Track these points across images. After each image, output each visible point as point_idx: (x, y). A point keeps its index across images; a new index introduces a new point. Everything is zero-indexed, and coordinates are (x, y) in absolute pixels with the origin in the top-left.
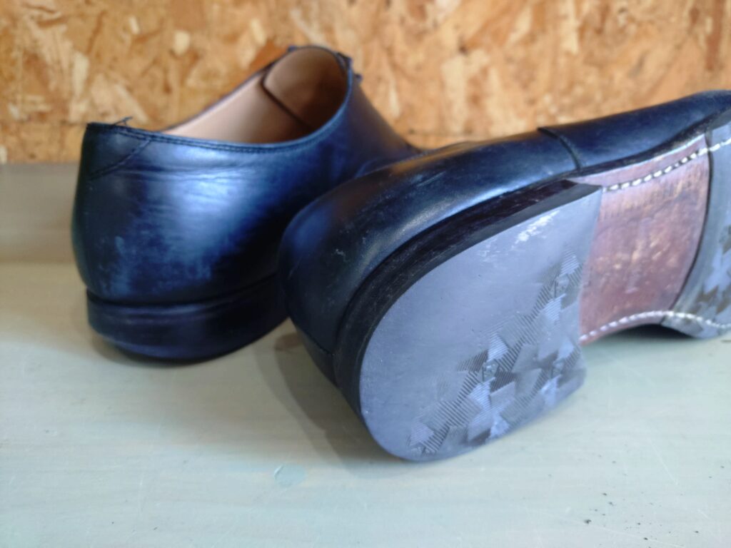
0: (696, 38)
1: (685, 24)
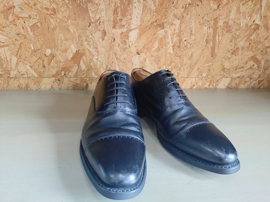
0: (208, 48)
1: (204, 44)
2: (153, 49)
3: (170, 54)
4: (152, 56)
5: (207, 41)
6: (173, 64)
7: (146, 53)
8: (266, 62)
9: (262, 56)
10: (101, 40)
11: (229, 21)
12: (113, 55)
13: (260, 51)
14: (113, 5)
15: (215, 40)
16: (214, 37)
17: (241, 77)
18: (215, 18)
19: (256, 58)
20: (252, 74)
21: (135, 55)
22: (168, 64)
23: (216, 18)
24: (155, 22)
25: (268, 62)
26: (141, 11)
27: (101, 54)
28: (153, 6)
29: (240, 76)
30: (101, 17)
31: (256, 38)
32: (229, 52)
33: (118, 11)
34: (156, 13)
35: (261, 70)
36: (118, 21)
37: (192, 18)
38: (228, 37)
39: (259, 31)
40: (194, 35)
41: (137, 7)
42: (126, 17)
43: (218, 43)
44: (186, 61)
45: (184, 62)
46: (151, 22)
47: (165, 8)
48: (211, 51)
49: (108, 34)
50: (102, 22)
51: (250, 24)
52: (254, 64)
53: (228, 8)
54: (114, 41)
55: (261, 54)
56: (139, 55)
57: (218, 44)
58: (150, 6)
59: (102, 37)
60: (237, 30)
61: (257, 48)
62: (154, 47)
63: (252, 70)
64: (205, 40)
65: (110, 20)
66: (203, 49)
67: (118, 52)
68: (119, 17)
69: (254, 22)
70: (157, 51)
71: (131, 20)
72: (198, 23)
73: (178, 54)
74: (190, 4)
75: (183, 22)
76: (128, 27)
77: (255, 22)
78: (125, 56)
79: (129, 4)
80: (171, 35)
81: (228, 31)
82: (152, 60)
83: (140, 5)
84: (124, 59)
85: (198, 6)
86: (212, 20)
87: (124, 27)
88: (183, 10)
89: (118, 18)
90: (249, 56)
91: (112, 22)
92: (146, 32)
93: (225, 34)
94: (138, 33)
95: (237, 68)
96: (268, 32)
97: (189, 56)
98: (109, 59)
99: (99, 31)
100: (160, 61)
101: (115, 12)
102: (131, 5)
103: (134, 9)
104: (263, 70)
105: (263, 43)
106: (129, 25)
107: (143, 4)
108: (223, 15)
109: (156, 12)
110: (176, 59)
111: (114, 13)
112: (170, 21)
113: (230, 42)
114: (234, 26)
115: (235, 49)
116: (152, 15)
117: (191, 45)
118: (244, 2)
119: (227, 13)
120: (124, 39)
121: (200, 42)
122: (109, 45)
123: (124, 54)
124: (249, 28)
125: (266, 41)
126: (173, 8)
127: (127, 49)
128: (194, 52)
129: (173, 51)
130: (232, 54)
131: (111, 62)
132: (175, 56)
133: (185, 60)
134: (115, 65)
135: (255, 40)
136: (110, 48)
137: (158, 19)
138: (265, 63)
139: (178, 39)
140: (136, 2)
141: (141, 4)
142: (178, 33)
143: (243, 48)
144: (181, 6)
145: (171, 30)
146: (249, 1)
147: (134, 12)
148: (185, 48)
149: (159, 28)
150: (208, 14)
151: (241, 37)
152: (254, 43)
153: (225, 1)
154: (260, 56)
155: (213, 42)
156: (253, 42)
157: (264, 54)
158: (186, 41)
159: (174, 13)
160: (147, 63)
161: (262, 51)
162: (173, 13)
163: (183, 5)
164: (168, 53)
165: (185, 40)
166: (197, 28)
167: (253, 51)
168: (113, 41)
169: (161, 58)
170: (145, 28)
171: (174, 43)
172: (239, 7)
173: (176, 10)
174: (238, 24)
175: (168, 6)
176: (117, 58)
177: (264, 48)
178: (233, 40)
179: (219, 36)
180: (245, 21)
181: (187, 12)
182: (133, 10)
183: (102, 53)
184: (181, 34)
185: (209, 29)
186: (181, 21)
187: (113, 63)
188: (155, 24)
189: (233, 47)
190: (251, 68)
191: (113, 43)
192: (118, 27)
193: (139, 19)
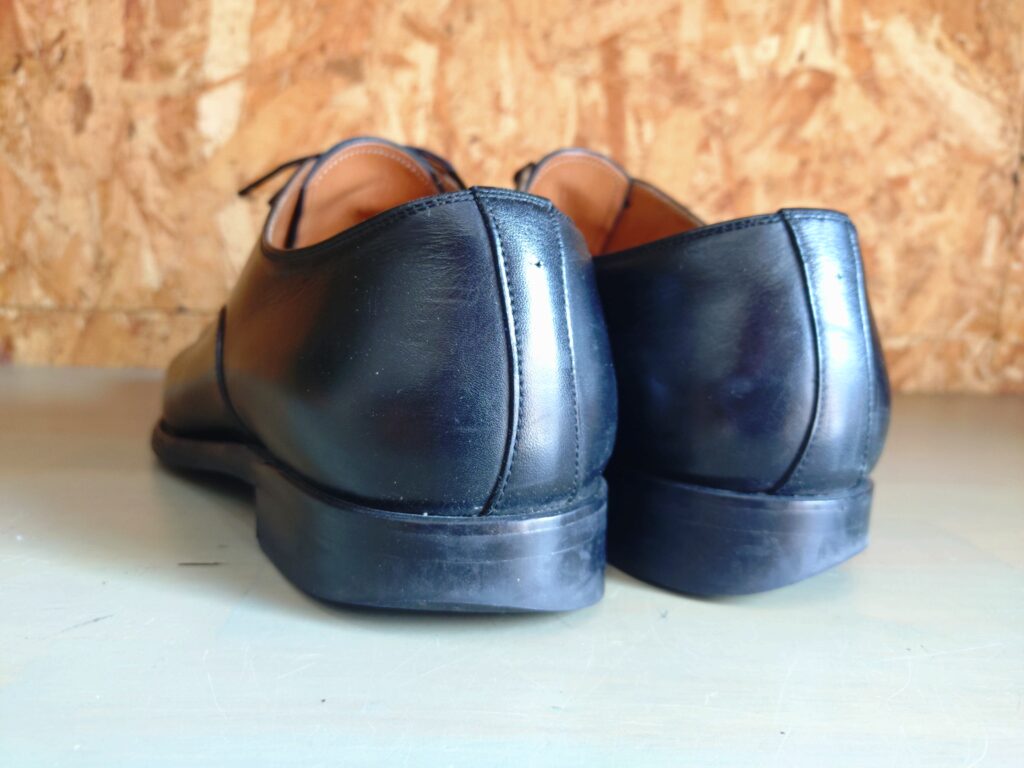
8: (903, 255)
9: (878, 223)
10: (67, 130)
11: (677, 52)
12: (125, 203)
13: (863, 201)
15: (622, 141)
16: (615, 126)
18: (607, 36)
23: (615, 38)
24: (317, 50)
25: (913, 256)
26: (248, 5)
27: (70, 195)
30: (68, 31)
31: (826, 135)
33: (144, 4)
34: (321, 11)
36: (148, 49)
37: (493, 36)
38: (683, 128)
40: (518, 114)
42: (183, 32)
46: (300, 52)
49: (101, 106)
50: (75, 53)
51: (784, 69)
54: (130, 137)
55: (873, 214)
57: (638, 160)
59: (74, 117)
60: (723, 95)
65: (113, 45)
67: (150, 187)
68: (149, 32)
69: (802, 57)
71: (202, 42)
72: (528, 59)
75: (452, 53)
76: (195, 71)
78: (185, 203)
80: (399, 113)
81: (682, 99)
84: (183, 220)
86: (591, 47)
87: (172, 74)
89: (146, 37)
91: (121, 52)
92: (275, 93)
93: (665, 112)
94: (243, 100)
96: (882, 109)
98: (113, 218)
99: (61, 88)
101: (132, 5)
105: (869, 161)
106: (197, 65)
111: (127, 15)
112: (390, 48)
113: (700, 150)
114: (707, 74)
115: (733, 187)
116: (302, 19)
119: (661, 18)
120: (176, 125)
122: (109, 155)
123: (180, 196)
124: (785, 86)
125: (883, 150)
127: (194, 172)
131: (120, 235)
134: (139, 247)
135: (828, 147)
136: (110, 166)
137: (333, 39)
142: (434, 105)
145: (400, 89)
147: (217, 8)
149: (337, 81)
150: (567, 18)
151: (750, 129)
152: (823, 159)
155: (609, 149)
157: (887, 213)
158: (479, 144)
159: (405, 13)
161: (872, 201)
162: (399, 12)
165: (470, 137)
166: (522, 81)
168: (124, 135)
170: (271, 79)
174: (727, 67)
176: (149, 217)
178: (715, 145)
179: (639, 122)
180: (758, 53)
181: (467, 7)
183: (77, 187)
184: (449, 108)
185: (582, 90)
186: (440, 46)
187: (127, 238)
188: (320, 60)
189: (717, 177)
191: (125, 147)
192: (144, 73)
193: (242, 36)
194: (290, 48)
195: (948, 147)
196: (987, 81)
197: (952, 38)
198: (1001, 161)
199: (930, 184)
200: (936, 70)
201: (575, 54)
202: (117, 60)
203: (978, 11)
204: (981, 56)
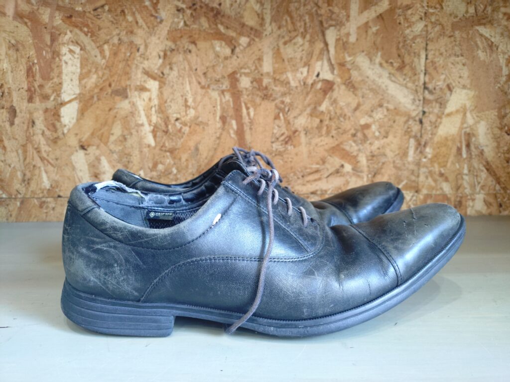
2: (112, 138)
3: (149, 146)
4: (112, 152)
5: (223, 119)
6: (160, 167)
7: (98, 147)
8: (370, 158)
9: (357, 145)
10: (7, 125)
11: (262, 77)
12: (33, 153)
13: (350, 136)
14: (24, 61)
15: (241, 116)
16: (238, 110)
17: (319, 192)
18: (231, 72)
19: (344, 150)
20: (344, 185)
21: (77, 151)
22: (149, 168)
23: (234, 73)
24: (108, 86)
25: (375, 158)
26: (77, 68)
27: (10, 152)
28: (99, 57)
29: (317, 191)
30: (4, 84)
31: (331, 108)
32: (278, 139)
33: (34, 70)
34: (108, 69)
35: (365, 175)
36: (38, 89)
37: (182, 75)
38: (267, 110)
39: (335, 94)
40: (194, 109)
41: (70, 62)
42: (51, 82)
43: (250, 123)
44: (187, 160)
45: (183, 163)
46: (100, 87)
47: (124, 60)
48: (236, 138)
49: (20, 114)
50: (7, 92)
51: (310, 81)
52: (343, 163)
53: (253, 53)
54: (33, 126)
55: (355, 142)
56: (85, 149)
57: (248, 124)
58: (94, 58)
59: (9, 119)
60: (284, 94)
61: (339, 130)
62: (112, 134)
63: (341, 176)
64: (218, 118)
65: (22, 88)
66: (218, 136)
67: (43, 146)
68: (37, 82)
69: (318, 75)
70: (121, 141)
71: (60, 85)
72: (197, 84)
73: (166, 147)
74: (172, 50)
75: (165, 84)
76: (57, 98)
77: (321, 76)
78: (58, 153)
79: (53, 58)
80: (144, 110)
81: (266, 97)
82: (114, 160)
83: (75, 58)
84: (57, 159)
85: (190, 51)
86: (225, 78)
87: (49, 99)
88: (161, 61)
89: (36, 85)
90: (327, 147)
91: (27, 91)
92: (92, 105)
93: (259, 103)
94: (79, 108)
95: (305, 173)
96: (356, 95)
97: (190, 149)
98: (28, 161)
99: (3, 108)
100: (132, 162)
101: (29, 72)
102: (57, 59)
103: (64, 65)
104: (368, 177)
105: (351, 118)
106: (59, 95)
107: (80, 57)
108: (246, 66)
109: (107, 67)
110: (164, 157)
111: (28, 76)
112: (138, 83)
113: (275, 119)
114: (276, 86)
115: (291, 133)
116: (100, 73)
117: (192, 127)
118: (287, 38)
119: (254, 62)
120: (52, 120)
121: (209, 121)
122: (25, 134)
123: (55, 150)
124: (311, 88)
125: (358, 113)
126: (139, 58)
127: (60, 139)
128: (200, 141)
129: (155, 140)
130: (286, 143)
131: (32, 167)
132: (161, 150)
133: (183, 159)
134: (40, 171)
135: (332, 113)
136: (25, 138)
137: (114, 81)
138: (368, 160)
139: (161, 118)
140: (65, 54)
141: (76, 56)
142: (158, 106)
143: (307, 132)
144: (155, 54)
145: (144, 100)
146: (297, 36)
147: (65, 71)
148: (180, 135)
149: (117, 98)
150: (214, 66)
151: (297, 108)
152: (330, 119)
153: (244, 40)
154: (351, 146)
155: (236, 120)
156: (328, 118)
157: (361, 141)
158: (179, 121)
159: (144, 69)
160: (104, 167)
161: (354, 135)
162: (141, 68)
163: (158, 53)
164: (144, 146)
165: (175, 119)
166: (196, 94)
167: (333, 137)
168: (30, 126)
169: (131, 156)
170: (90, 99)
171: (155, 126)
172: (278, 49)
173: (146, 62)
174: (285, 82)
175: (130, 56)
176: (42, 158)
177: (357, 128)
178: (281, 115)
179: (248, 109)
180: (299, 75)
181: (170, 64)
182: (62, 66)
183: (13, 148)
184: (165, 107)
185: (222, 96)
186: (160, 81)
187: (35, 168)
188: (109, 90)
189: (284, 130)
190: (337, 172)
191: (31, 130)
192: (37, 99)
193: (76, 82)
194: (96, 86)
195: (388, 110)
196: (404, 80)
197: (387, 62)
198: (414, 114)
199: (381, 126)
200: (380, 76)
201: (218, 81)
202: (25, 93)
203: (398, 49)
204: (401, 68)
